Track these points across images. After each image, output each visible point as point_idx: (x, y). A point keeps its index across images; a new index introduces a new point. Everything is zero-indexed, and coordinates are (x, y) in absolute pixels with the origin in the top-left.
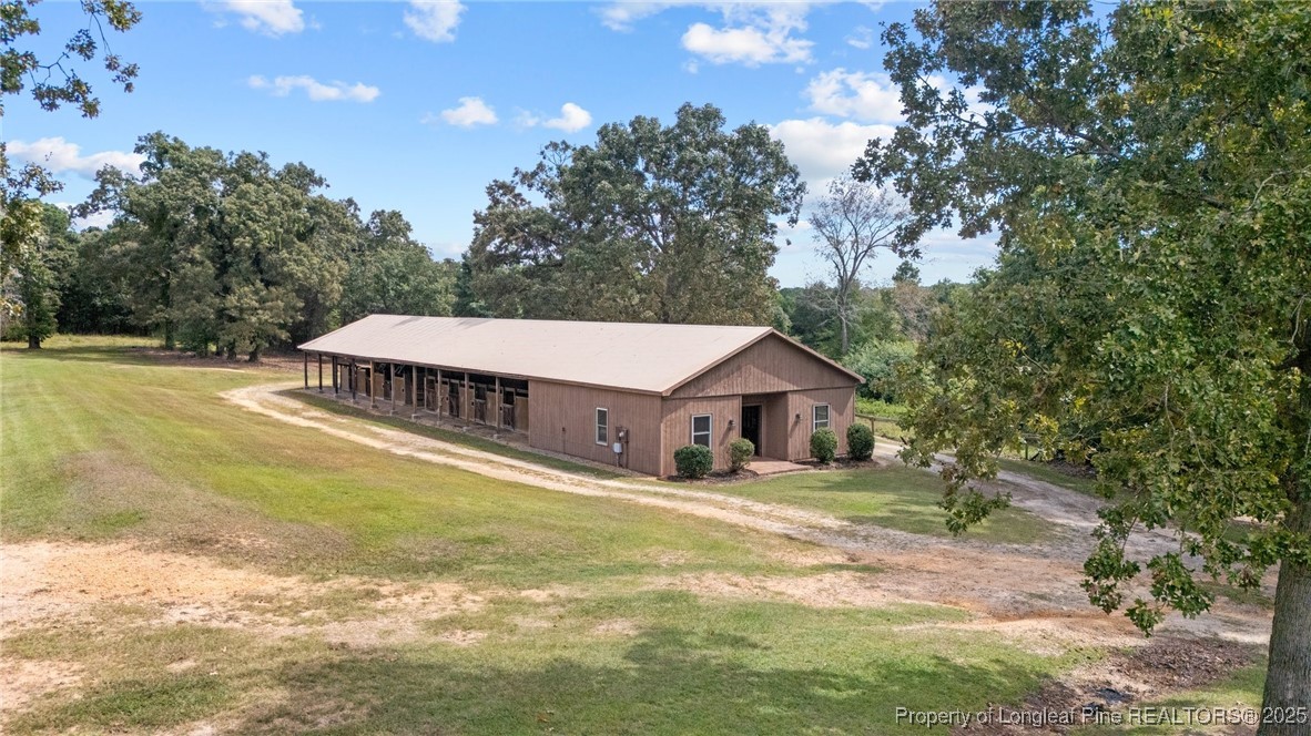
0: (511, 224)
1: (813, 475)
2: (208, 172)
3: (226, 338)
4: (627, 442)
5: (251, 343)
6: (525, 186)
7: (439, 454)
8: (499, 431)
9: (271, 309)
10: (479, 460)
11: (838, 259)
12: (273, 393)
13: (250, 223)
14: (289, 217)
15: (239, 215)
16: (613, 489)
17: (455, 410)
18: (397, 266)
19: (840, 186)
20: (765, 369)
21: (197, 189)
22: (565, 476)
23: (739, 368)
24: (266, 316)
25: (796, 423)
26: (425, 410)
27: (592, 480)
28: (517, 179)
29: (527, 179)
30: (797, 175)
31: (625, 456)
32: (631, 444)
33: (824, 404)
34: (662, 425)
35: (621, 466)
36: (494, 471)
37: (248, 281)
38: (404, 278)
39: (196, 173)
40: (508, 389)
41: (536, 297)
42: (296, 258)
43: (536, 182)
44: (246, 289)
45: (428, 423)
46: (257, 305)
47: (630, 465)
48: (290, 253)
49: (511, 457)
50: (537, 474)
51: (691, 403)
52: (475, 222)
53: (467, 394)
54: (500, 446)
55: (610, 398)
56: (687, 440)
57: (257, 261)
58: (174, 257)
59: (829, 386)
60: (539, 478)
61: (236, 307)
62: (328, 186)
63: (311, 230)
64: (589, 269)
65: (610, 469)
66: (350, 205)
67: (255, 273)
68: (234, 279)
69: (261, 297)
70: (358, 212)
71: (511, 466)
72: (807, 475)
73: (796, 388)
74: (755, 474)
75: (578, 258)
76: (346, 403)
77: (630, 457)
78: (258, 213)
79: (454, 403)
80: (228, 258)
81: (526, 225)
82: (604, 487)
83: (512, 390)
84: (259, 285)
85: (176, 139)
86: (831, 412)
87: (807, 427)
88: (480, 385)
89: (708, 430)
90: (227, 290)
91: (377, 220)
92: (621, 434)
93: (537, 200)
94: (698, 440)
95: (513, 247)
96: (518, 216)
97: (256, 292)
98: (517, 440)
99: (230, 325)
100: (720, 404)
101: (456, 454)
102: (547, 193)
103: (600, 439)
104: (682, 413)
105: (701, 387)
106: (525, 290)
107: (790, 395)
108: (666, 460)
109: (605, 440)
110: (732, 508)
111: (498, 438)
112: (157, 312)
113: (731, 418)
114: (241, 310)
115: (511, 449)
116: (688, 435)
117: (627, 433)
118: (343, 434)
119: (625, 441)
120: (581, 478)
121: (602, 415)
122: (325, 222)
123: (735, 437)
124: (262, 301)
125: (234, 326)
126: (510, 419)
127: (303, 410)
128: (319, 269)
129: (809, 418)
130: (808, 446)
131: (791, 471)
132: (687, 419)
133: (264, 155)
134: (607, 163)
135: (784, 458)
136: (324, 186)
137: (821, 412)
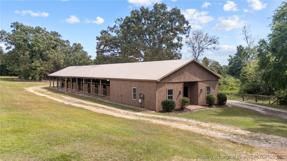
0: (107, 40)
1: (208, 110)
2: (28, 31)
3: (32, 74)
4: (144, 99)
5: (39, 76)
6: (111, 32)
7: (80, 104)
8: (101, 97)
9: (44, 66)
10: (92, 106)
11: (194, 53)
12: (41, 88)
13: (38, 43)
14: (49, 42)
15: (35, 41)
16: (140, 116)
17: (89, 91)
18: (79, 56)
19: (194, 33)
20: (191, 73)
21: (24, 35)
22: (122, 111)
23: (183, 73)
24: (42, 68)
25: (201, 92)
26: (81, 92)
27: (132, 113)
28: (109, 29)
29: (111, 29)
30: (188, 23)
31: (143, 104)
32: (145, 100)
33: (209, 86)
34: (157, 92)
35: (141, 107)
36: (97, 109)
37: (38, 59)
38: (81, 60)
39: (25, 31)
40: (104, 84)
41: (114, 60)
42: (51, 53)
43: (114, 31)
44: (37, 61)
45: (80, 95)
46: (40, 65)
47: (145, 107)
48: (49, 52)
49: (104, 105)
50: (112, 110)
51: (167, 85)
52: (97, 40)
53: (92, 86)
54: (101, 101)
55: (137, 84)
56: (165, 98)
57: (41, 55)
58: (18, 53)
59: (211, 80)
60: (112, 112)
61: (34, 66)
62: (62, 37)
63: (56, 46)
64: (129, 50)
65: (138, 108)
66: (68, 42)
67: (40, 57)
68: (34, 59)
69: (41, 63)
70: (70, 44)
71: (103, 108)
72: (206, 110)
73: (201, 80)
74: (190, 110)
75: (125, 47)
76: (59, 90)
77: (145, 104)
78: (40, 41)
79: (89, 89)
80: (34, 54)
81: (111, 40)
82: (137, 115)
83: (106, 84)
84: (41, 60)
85: (21, 24)
86: (212, 89)
87: (204, 94)
88: (96, 83)
89: (172, 94)
90: (33, 62)
91: (74, 46)
92: (141, 96)
93: (114, 34)
94: (169, 98)
95: (108, 49)
96: (109, 38)
97: (40, 62)
98: (107, 99)
99: (33, 71)
100: (176, 85)
101: (85, 104)
102: (117, 33)
103: (134, 98)
104: (164, 88)
105: (170, 79)
106: (111, 59)
107: (199, 83)
108: (158, 105)
109: (136, 99)
110: (193, 125)
111: (101, 99)
112: (17, 69)
113: (180, 90)
114: (36, 67)
115: (104, 102)
116: (166, 96)
117: (144, 95)
118: (52, 98)
119: (143, 98)
120: (128, 112)
121: (135, 90)
122: (59, 44)
123: (181, 97)
124: (41, 64)
125: (34, 71)
126: (105, 93)
127: (46, 92)
128: (57, 56)
129: (205, 90)
130: (205, 100)
131: (201, 109)
132: (165, 90)
133: (45, 29)
134: (134, 19)
135: (197, 104)
136: (61, 37)
137: (208, 88)
